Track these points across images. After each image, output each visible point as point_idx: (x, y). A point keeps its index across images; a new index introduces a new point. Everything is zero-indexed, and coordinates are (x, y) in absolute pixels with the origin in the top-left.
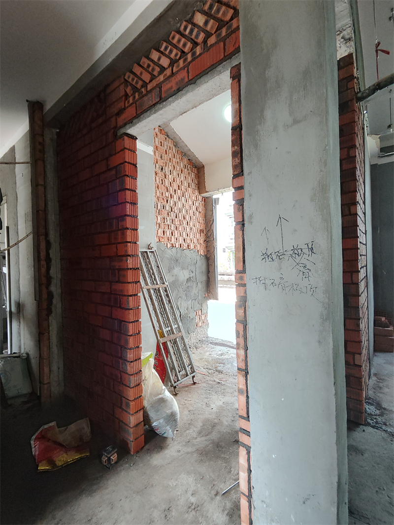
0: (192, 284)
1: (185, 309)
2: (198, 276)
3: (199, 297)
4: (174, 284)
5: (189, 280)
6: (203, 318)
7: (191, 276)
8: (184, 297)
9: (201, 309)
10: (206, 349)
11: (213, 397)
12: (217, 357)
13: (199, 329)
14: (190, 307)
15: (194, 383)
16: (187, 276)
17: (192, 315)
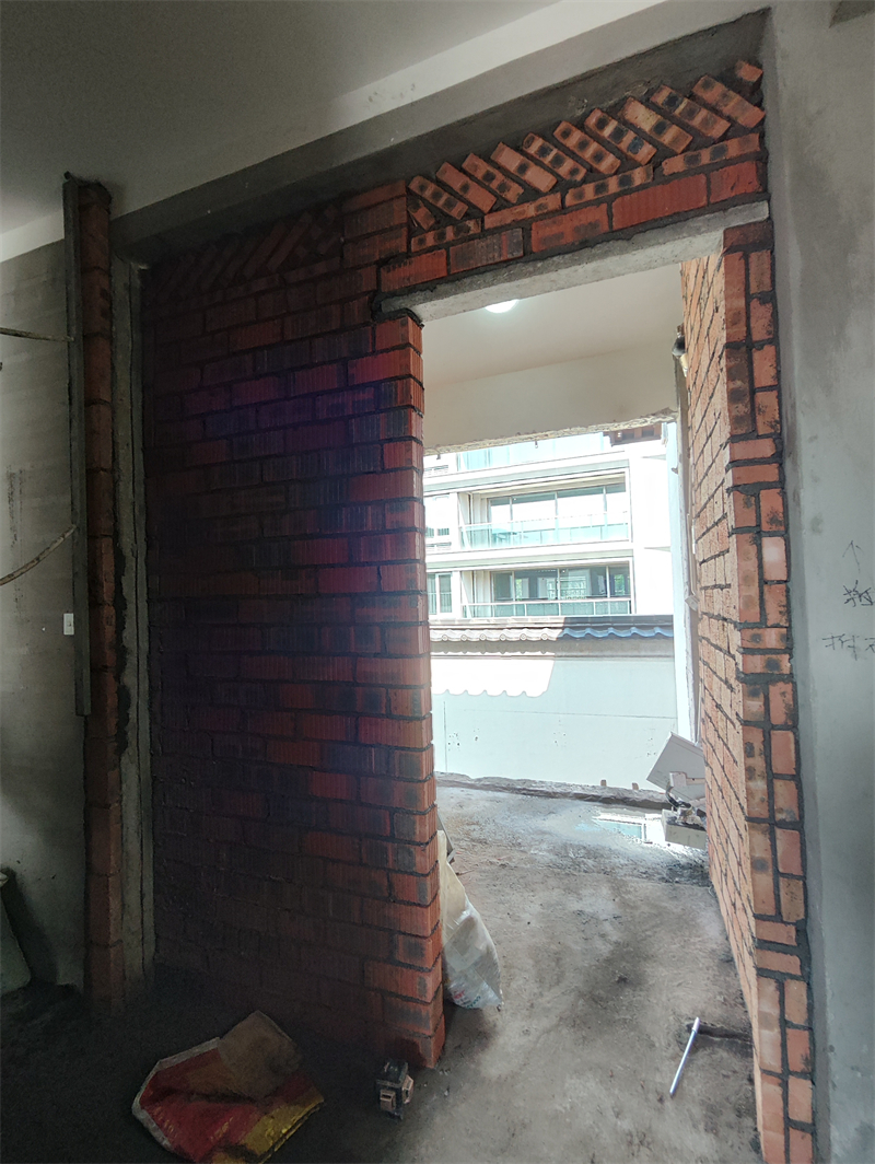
11: (513, 897)
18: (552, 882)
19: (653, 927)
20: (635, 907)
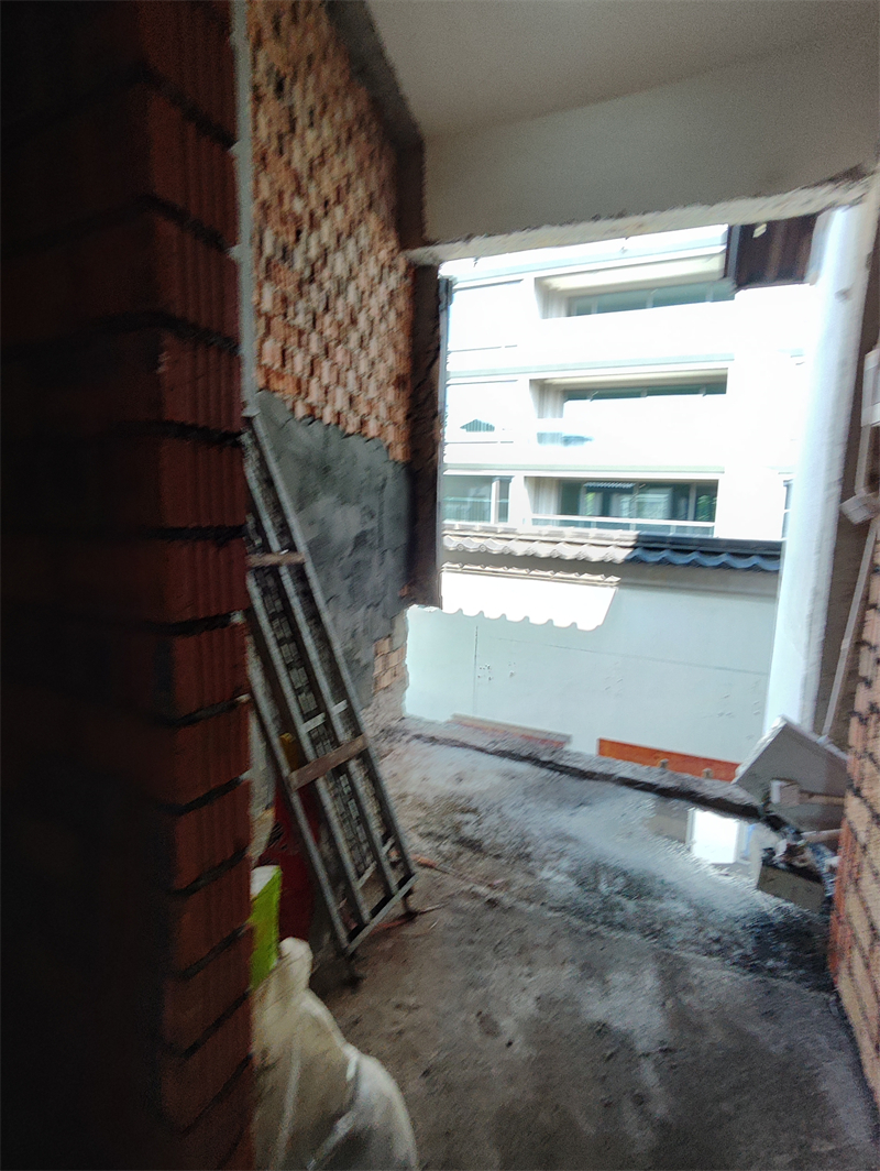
0: (369, 555)
2: (387, 531)
3: (389, 597)
5: (360, 540)
6: (394, 664)
7: (368, 527)
11: (495, 975)
13: (381, 697)
14: (361, 629)
15: (410, 916)
16: (355, 530)
17: (365, 654)
20: (698, 1029)
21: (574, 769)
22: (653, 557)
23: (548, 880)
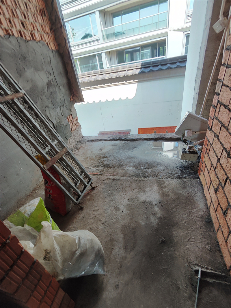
0: (54, 89)
1: (57, 118)
2: (58, 79)
3: (66, 102)
4: (34, 91)
5: (49, 84)
6: (75, 122)
7: (50, 79)
8: (51, 105)
9: (71, 115)
10: (86, 147)
11: (117, 197)
12: (99, 152)
13: (74, 133)
14: (60, 115)
15: (93, 189)
16: (46, 81)
17: (65, 122)
18: (134, 186)
19: (176, 206)
20: (168, 196)
21: (131, 139)
22: (147, 70)
23: (128, 170)
